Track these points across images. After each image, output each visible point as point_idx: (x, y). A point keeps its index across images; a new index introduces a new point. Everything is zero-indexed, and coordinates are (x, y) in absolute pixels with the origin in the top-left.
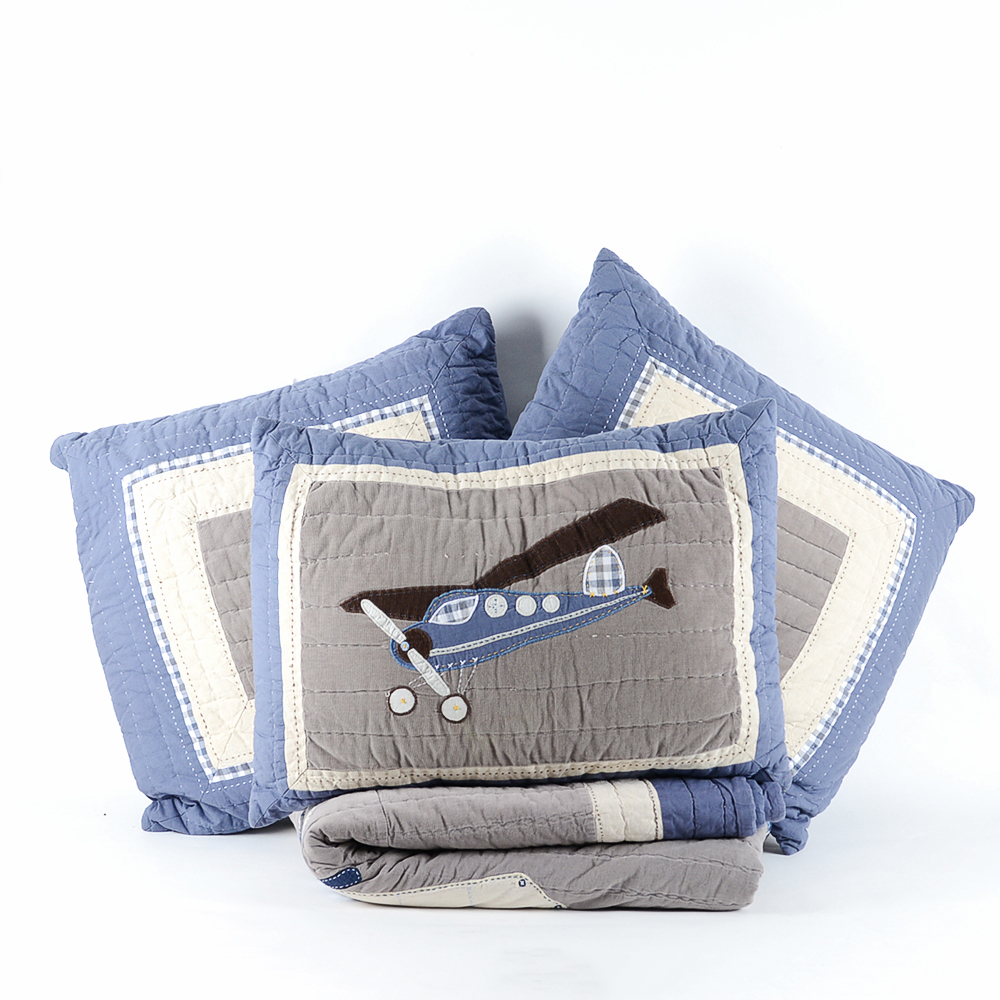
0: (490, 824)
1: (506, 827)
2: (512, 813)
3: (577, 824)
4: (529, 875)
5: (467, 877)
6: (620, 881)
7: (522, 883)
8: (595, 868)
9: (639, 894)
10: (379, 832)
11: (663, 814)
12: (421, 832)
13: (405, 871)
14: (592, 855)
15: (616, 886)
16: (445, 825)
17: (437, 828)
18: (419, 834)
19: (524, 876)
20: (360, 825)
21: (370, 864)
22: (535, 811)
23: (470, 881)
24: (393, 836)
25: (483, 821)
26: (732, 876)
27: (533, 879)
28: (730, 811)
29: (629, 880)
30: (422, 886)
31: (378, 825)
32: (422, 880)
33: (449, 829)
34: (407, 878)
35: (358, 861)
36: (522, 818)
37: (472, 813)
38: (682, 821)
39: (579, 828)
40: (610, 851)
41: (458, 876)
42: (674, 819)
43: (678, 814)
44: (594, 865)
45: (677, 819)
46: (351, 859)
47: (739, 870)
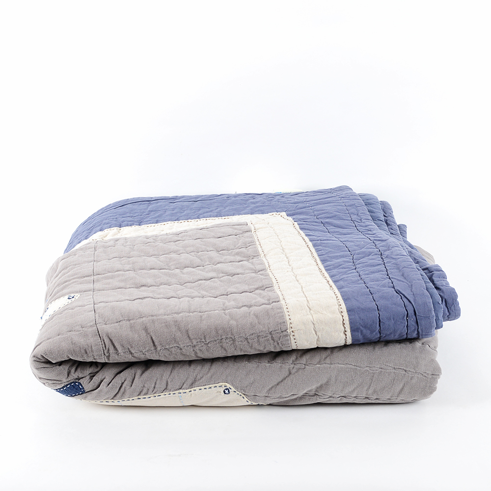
0: (195, 343)
1: (209, 345)
2: (214, 333)
3: (273, 340)
4: (233, 385)
5: (178, 387)
6: (314, 387)
7: (227, 391)
8: (291, 376)
9: (330, 397)
10: (95, 354)
11: (351, 327)
12: (133, 352)
13: (123, 383)
14: (288, 364)
15: (310, 391)
16: (154, 345)
17: (147, 349)
18: (131, 353)
19: (228, 386)
20: (77, 349)
21: (91, 378)
22: (235, 331)
23: (181, 391)
24: (109, 356)
25: (188, 340)
26: (414, 381)
27: (236, 388)
28: (412, 322)
29: (321, 386)
30: (139, 395)
31: (93, 348)
32: (138, 390)
33: (159, 349)
34: (125, 390)
35: (80, 376)
36: (224, 337)
37: (178, 334)
38: (369, 332)
39: (276, 344)
40: (304, 360)
41: (169, 387)
42: (362, 331)
43: (365, 327)
44: (290, 373)
45: (364, 331)
46: (74, 375)
47: (420, 376)
